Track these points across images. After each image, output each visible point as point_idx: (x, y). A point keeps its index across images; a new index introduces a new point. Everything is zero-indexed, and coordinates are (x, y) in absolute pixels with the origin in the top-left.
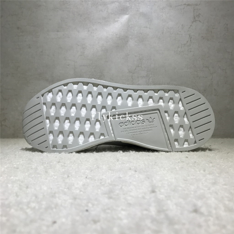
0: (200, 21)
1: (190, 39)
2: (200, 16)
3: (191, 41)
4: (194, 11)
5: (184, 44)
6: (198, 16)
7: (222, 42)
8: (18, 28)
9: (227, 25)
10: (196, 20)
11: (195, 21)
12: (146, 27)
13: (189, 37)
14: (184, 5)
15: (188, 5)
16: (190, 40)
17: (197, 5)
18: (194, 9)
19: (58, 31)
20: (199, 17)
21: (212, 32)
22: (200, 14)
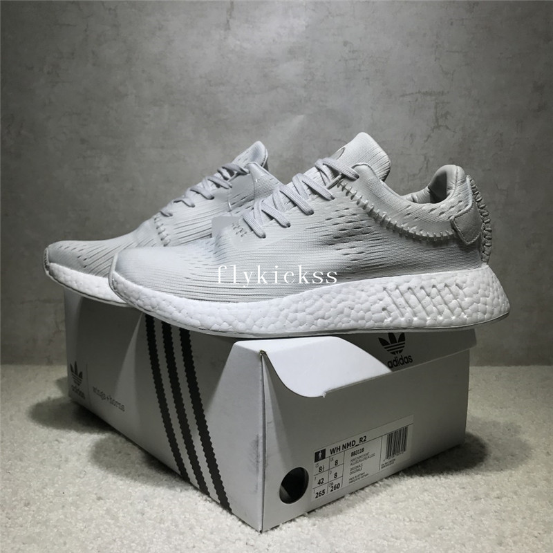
0: (447, 128)
1: (427, 163)
2: (448, 117)
3: (427, 167)
4: (436, 108)
5: (414, 175)
6: (446, 115)
7: (489, 170)
8: (83, 141)
9: (501, 135)
10: (440, 124)
11: (438, 127)
12: (339, 140)
13: (425, 159)
14: (416, 93)
15: (426, 94)
16: (425, 165)
17: (443, 93)
18: (437, 103)
19: (162, 147)
20: (446, 118)
21: (470, 150)
22: (447, 113)
